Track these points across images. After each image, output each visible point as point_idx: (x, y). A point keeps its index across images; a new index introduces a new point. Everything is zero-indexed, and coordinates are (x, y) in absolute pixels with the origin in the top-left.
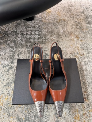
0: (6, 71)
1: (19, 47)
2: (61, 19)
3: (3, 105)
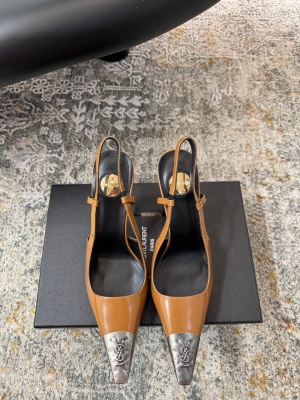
0: (35, 222)
1: (79, 147)
2: (217, 56)
3: (26, 331)
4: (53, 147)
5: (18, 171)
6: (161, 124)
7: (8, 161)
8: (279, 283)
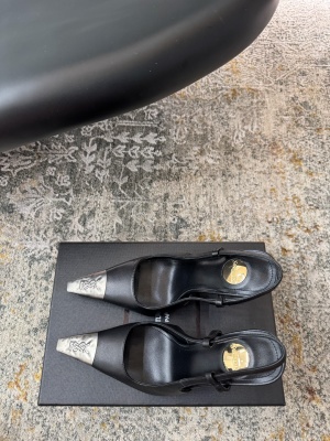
1: (89, 190)
2: (241, 86)
4: (60, 190)
5: (22, 217)
6: (178, 165)
7: (12, 205)
8: (304, 348)
